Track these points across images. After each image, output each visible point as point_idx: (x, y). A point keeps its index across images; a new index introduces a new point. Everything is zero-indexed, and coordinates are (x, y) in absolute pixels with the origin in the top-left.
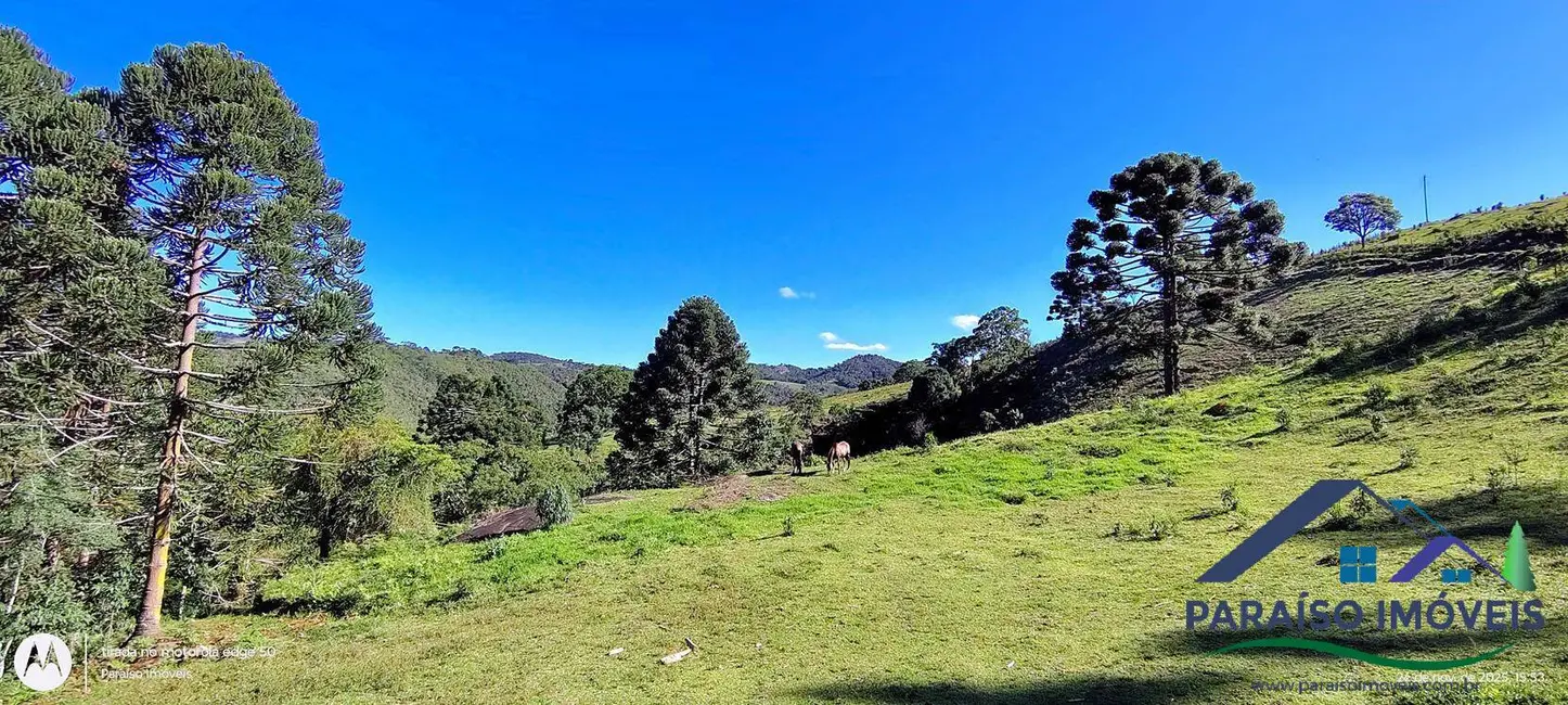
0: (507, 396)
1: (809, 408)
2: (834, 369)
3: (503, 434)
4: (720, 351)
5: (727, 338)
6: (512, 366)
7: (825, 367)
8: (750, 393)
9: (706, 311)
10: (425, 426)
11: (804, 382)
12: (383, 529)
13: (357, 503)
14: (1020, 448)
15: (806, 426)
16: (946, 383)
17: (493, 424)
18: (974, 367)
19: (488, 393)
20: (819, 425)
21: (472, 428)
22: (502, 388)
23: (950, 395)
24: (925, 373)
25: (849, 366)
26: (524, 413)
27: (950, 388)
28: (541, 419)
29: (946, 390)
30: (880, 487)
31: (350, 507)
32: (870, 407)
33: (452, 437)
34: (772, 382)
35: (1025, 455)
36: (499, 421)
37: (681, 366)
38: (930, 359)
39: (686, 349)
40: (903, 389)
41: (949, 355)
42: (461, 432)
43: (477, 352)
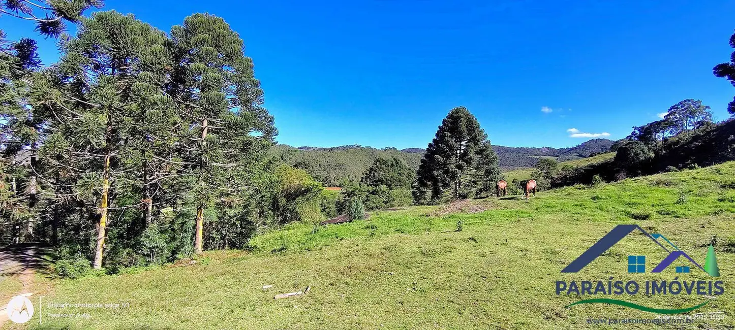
0: (400, 167)
1: (549, 168)
2: (576, 148)
3: (393, 182)
4: (468, 134)
5: (472, 128)
6: (409, 154)
7: (570, 147)
8: (487, 156)
9: (461, 114)
10: (364, 180)
11: (557, 156)
12: (299, 219)
13: (290, 207)
14: (667, 184)
15: (547, 177)
16: (643, 150)
17: (389, 178)
18: (665, 140)
19: (392, 165)
20: (556, 177)
21: (381, 181)
22: (398, 163)
23: (645, 157)
24: (626, 145)
25: (585, 146)
26: (404, 173)
27: (646, 153)
28: (411, 176)
29: (642, 154)
30: (548, 207)
31: (288, 209)
32: (590, 166)
33: (373, 184)
34: (538, 157)
35: (671, 188)
36: (392, 177)
37: (447, 143)
38: (630, 137)
39: (449, 134)
40: (611, 156)
41: (645, 134)
42: (377, 182)
43: (395, 149)
